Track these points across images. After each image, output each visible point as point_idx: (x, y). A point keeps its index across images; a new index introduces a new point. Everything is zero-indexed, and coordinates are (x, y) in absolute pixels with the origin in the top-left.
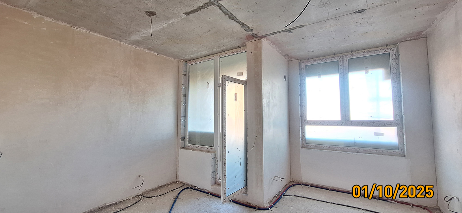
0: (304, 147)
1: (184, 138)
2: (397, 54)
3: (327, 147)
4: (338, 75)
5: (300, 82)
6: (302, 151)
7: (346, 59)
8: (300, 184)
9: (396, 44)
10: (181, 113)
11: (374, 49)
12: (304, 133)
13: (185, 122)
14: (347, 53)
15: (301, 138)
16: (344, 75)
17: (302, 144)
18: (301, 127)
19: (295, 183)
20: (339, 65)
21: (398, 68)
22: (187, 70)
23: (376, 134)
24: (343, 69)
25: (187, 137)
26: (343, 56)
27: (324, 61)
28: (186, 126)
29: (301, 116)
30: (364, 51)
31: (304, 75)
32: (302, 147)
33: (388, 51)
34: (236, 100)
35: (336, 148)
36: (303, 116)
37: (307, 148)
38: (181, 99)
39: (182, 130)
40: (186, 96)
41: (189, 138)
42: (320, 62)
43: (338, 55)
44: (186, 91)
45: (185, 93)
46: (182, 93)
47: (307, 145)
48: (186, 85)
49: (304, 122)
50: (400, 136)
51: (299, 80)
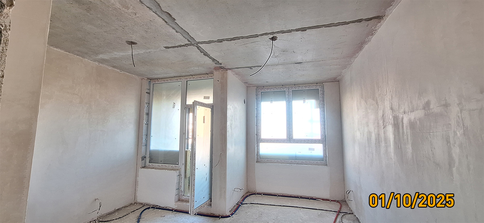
0: (259, 162)
1: (145, 157)
2: (323, 91)
3: (276, 161)
4: (285, 102)
5: (257, 106)
6: (257, 165)
7: (291, 90)
8: (255, 194)
9: (323, 83)
10: (143, 131)
11: (309, 85)
12: (259, 149)
13: (147, 141)
14: (292, 86)
15: (256, 154)
16: (289, 103)
17: (257, 159)
18: (256, 145)
19: (250, 194)
20: (286, 95)
21: (323, 101)
22: (151, 89)
23: (310, 149)
24: (289, 97)
25: (148, 156)
26: (289, 88)
27: (275, 90)
28: (147, 144)
29: (256, 135)
30: (303, 85)
31: (260, 100)
32: (257, 162)
33: (318, 87)
34: (204, 122)
35: (283, 161)
36: (258, 135)
37: (261, 162)
38: (143, 118)
39: (143, 148)
40: (149, 114)
41: (150, 157)
42: (272, 90)
43: (286, 86)
44: (149, 109)
45: (148, 111)
46: (145, 111)
47: (261, 160)
48: (149, 103)
49: (259, 140)
50: (325, 151)
51: (256, 104)
